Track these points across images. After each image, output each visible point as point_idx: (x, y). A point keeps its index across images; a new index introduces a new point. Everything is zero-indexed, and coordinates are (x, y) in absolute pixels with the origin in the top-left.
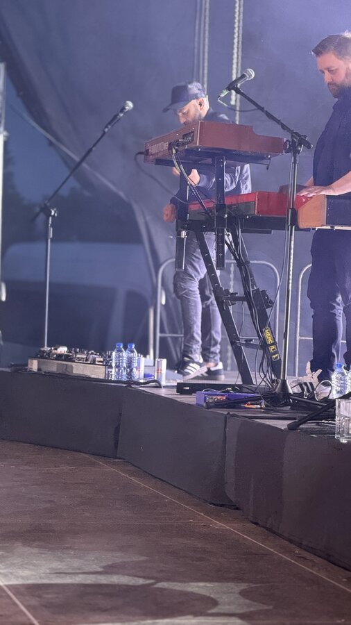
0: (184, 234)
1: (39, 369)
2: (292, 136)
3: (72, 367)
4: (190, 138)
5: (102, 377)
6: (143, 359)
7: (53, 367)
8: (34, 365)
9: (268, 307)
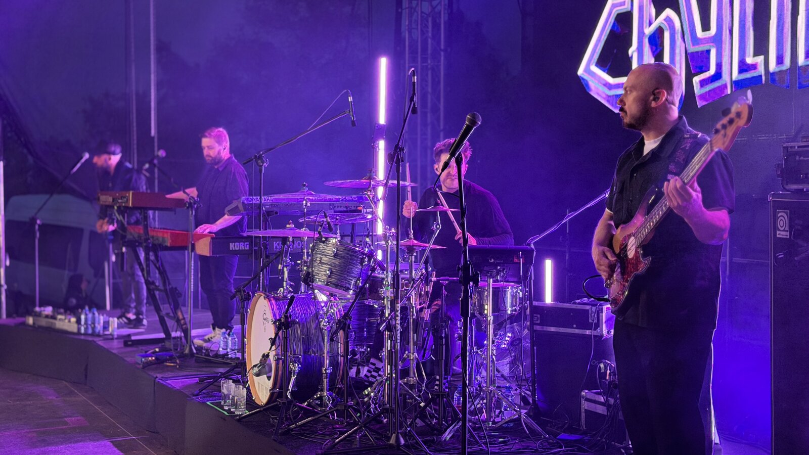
0: (124, 249)
1: (34, 323)
2: (190, 199)
3: (55, 324)
4: (125, 199)
5: (75, 330)
6: (102, 317)
7: (43, 322)
8: (30, 320)
9: (179, 297)
